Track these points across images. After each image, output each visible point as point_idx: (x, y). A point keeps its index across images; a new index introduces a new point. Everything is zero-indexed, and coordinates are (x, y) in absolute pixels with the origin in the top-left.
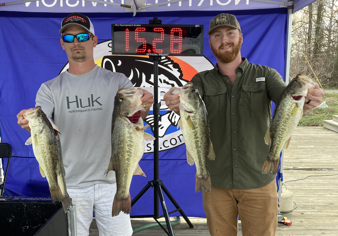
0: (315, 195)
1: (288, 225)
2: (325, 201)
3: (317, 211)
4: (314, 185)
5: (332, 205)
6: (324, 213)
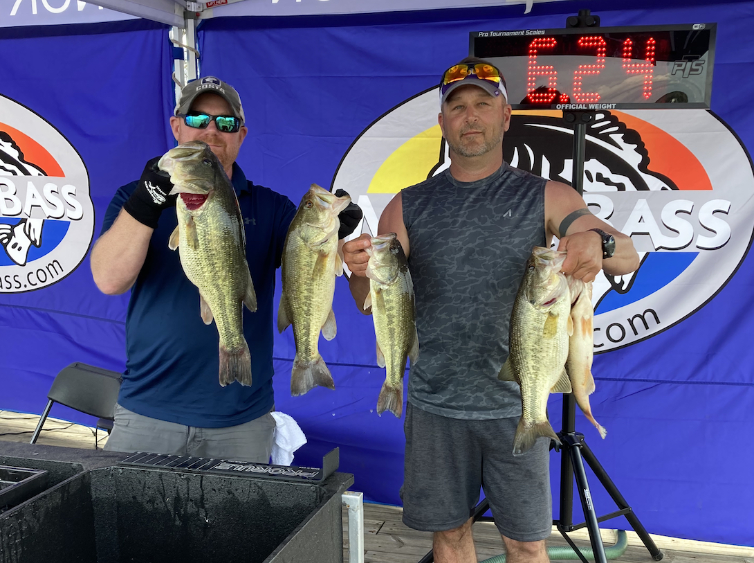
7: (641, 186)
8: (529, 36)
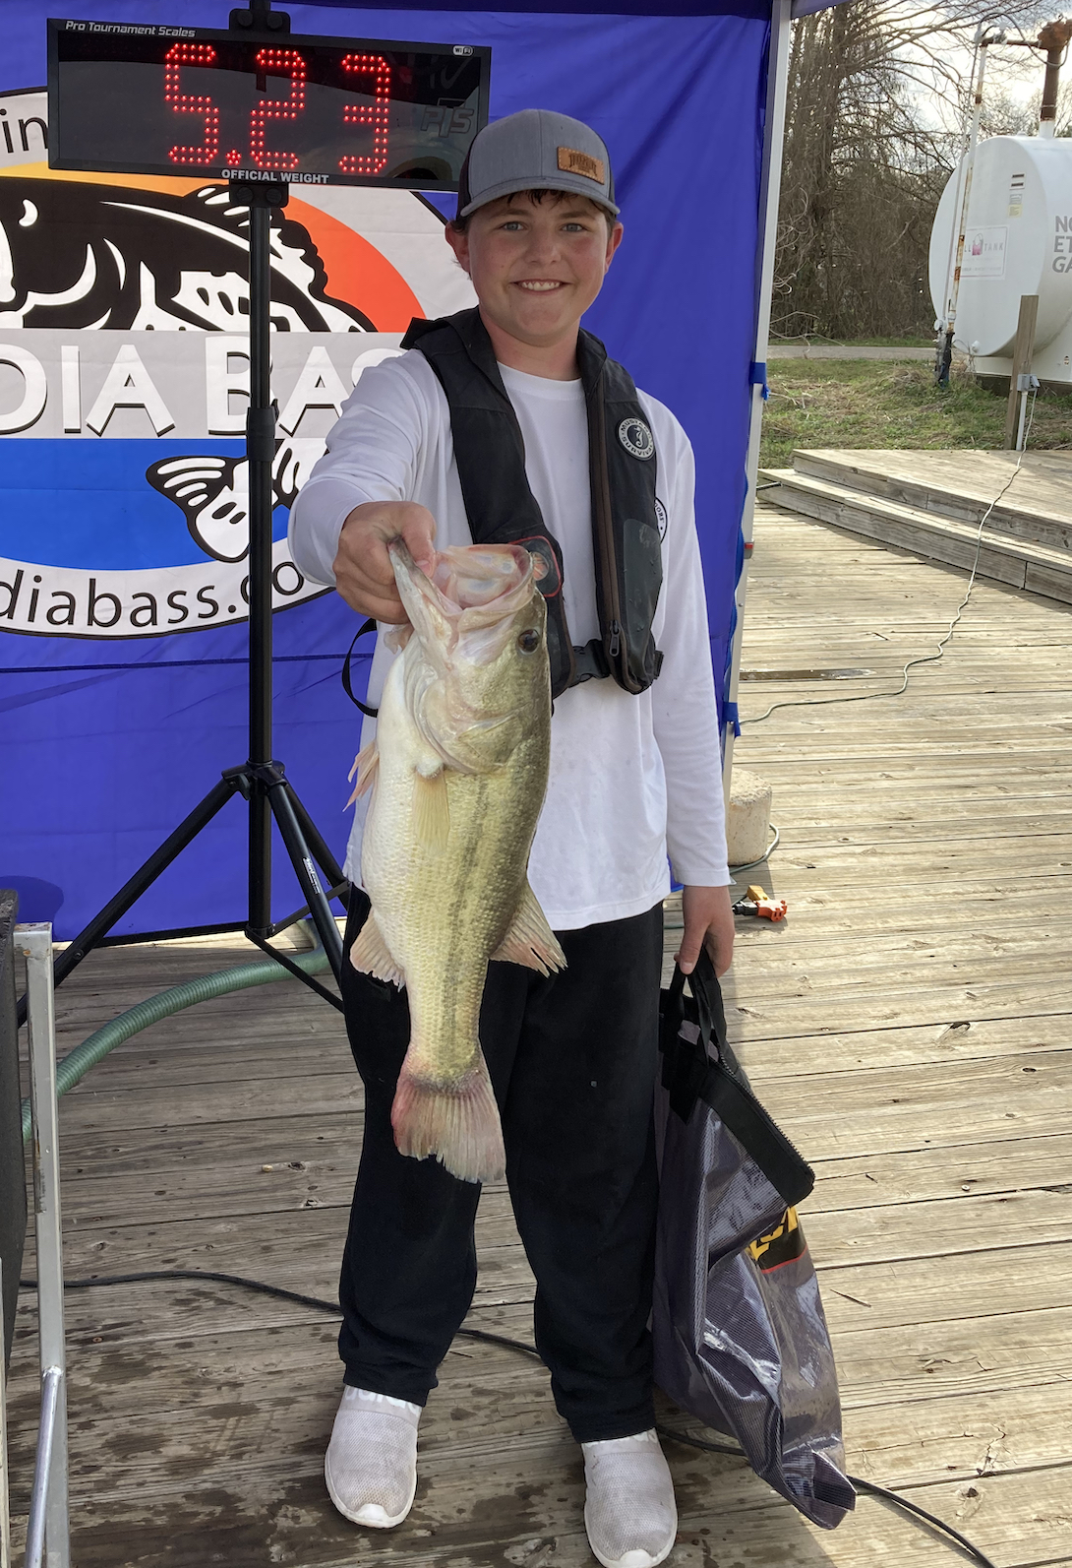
0: (832, 785)
1: (773, 918)
2: (876, 808)
3: (864, 853)
4: (810, 742)
5: (908, 824)
6: (890, 859)
7: (316, 323)
8: (165, 37)
